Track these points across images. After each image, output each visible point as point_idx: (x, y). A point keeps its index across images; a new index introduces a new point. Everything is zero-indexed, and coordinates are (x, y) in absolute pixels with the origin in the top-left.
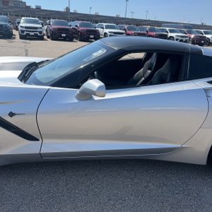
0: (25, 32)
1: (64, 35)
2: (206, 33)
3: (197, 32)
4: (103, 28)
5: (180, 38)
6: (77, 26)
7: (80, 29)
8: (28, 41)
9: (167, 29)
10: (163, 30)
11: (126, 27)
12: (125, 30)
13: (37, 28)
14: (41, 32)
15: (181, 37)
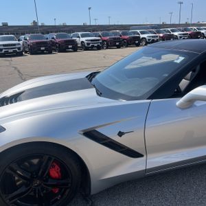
0: (4, 50)
1: (42, 48)
2: (173, 31)
3: (165, 31)
4: (79, 37)
5: (152, 39)
6: (53, 38)
7: (58, 40)
8: (9, 59)
9: (138, 31)
10: (135, 33)
11: (100, 33)
12: (100, 36)
13: (15, 45)
14: (19, 49)
15: (152, 37)
